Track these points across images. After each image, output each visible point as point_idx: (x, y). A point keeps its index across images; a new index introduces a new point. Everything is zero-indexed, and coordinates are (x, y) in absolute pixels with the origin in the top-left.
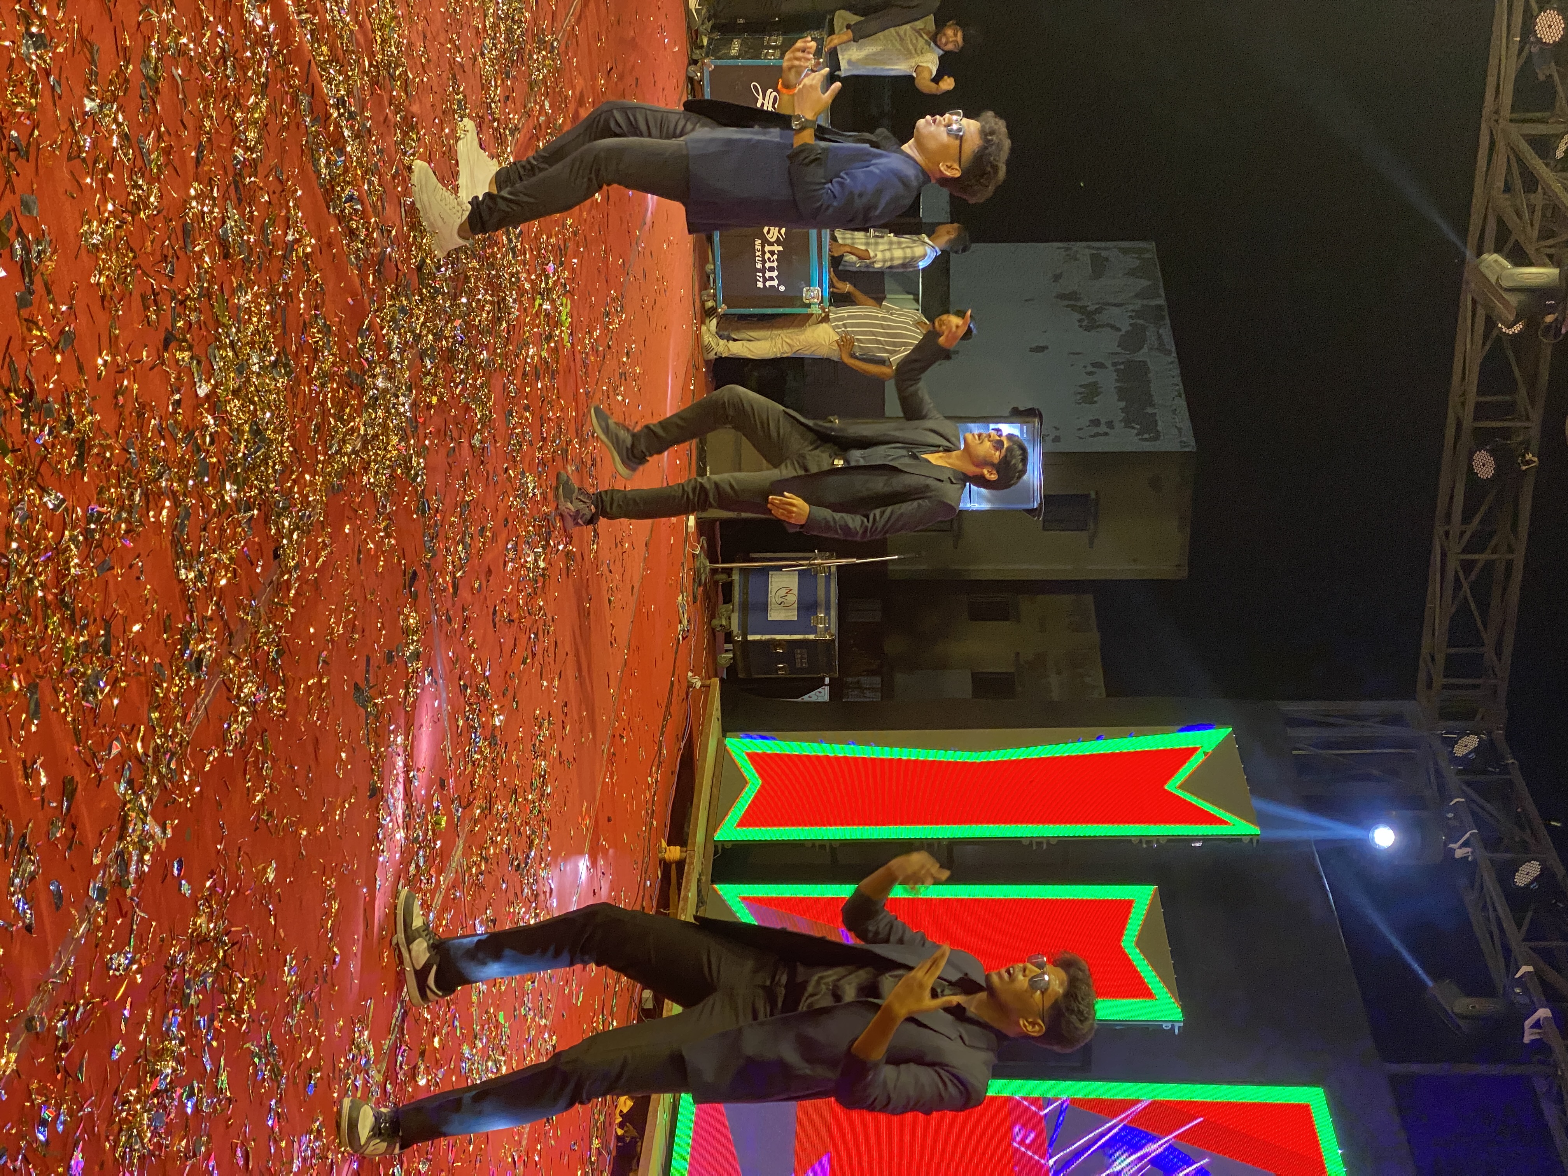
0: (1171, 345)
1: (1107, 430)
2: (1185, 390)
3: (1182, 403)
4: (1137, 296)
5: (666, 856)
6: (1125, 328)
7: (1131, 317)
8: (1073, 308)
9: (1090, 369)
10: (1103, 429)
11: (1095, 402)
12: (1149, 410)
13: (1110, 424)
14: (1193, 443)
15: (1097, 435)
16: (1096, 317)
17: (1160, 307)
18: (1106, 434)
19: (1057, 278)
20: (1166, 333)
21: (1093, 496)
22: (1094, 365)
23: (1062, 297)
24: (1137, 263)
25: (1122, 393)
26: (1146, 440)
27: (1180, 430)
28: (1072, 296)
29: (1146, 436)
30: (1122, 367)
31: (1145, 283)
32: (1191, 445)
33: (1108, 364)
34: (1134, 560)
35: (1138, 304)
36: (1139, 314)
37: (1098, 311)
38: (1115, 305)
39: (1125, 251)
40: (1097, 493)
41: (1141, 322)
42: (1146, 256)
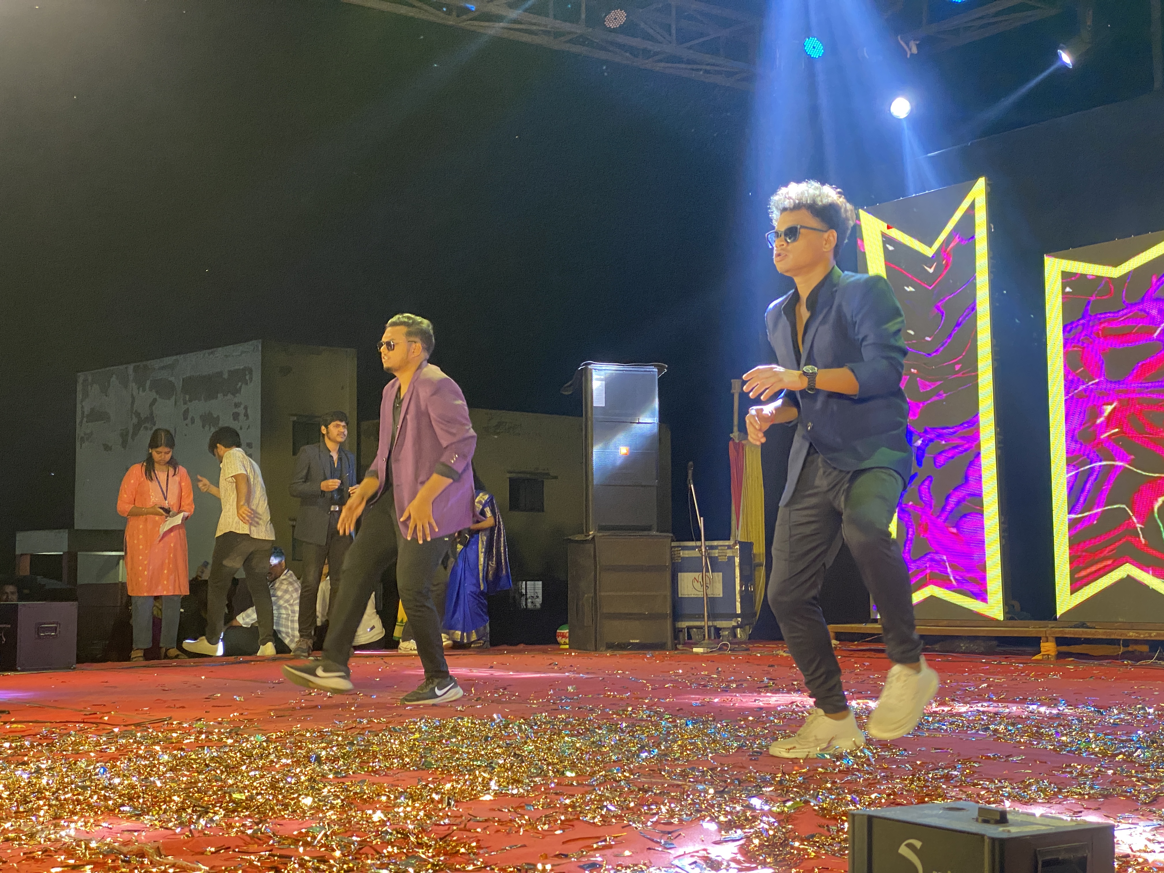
0: (168, 360)
1: (242, 406)
2: (209, 349)
3: (220, 351)
4: (126, 387)
5: (1053, 654)
6: (154, 395)
7: (144, 390)
8: (135, 434)
9: (189, 420)
10: (241, 410)
11: (218, 416)
12: (226, 376)
13: (237, 405)
14: (254, 342)
15: (246, 415)
16: (143, 416)
17: (135, 370)
18: (246, 408)
19: (107, 448)
20: (156, 364)
21: (295, 418)
22: (185, 419)
23: (124, 444)
24: (96, 387)
25: (211, 396)
26: (251, 379)
27: (242, 352)
28: (124, 436)
29: (247, 377)
30: (187, 397)
31: (114, 379)
32: (257, 344)
33: (186, 407)
34: (343, 388)
35: (133, 385)
36: (141, 385)
37: (138, 415)
38: (133, 403)
39: (86, 395)
40: (292, 415)
41: (148, 383)
42: (90, 379)
